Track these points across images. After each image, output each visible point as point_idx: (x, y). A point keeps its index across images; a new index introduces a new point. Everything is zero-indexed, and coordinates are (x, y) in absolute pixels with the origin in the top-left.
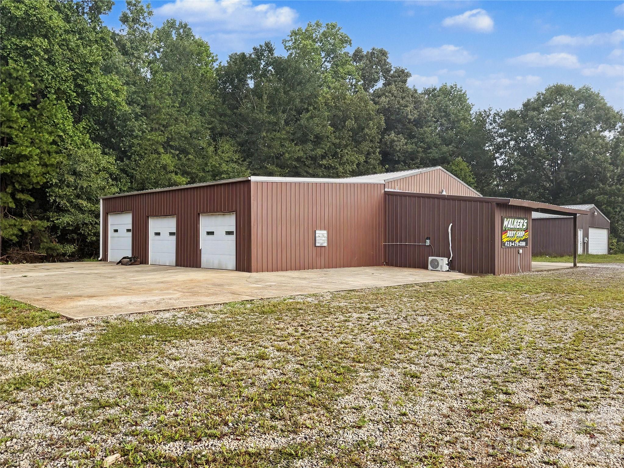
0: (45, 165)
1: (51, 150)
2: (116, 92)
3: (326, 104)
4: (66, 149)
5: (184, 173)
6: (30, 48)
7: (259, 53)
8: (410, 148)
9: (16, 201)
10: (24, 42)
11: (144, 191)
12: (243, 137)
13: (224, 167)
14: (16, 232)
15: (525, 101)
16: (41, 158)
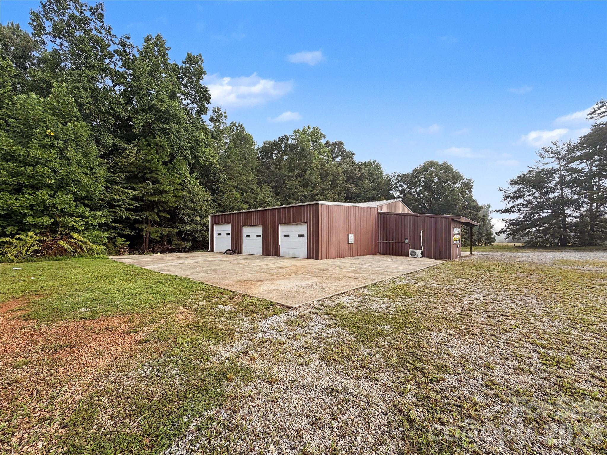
0: (176, 197)
1: (178, 188)
2: (213, 157)
3: (316, 167)
4: (187, 188)
5: (245, 203)
6: (168, 129)
7: (281, 140)
8: (357, 191)
9: (159, 217)
10: (165, 126)
11: (227, 213)
12: (274, 184)
13: (267, 199)
14: (159, 235)
15: (414, 168)
16: (174, 193)
